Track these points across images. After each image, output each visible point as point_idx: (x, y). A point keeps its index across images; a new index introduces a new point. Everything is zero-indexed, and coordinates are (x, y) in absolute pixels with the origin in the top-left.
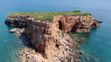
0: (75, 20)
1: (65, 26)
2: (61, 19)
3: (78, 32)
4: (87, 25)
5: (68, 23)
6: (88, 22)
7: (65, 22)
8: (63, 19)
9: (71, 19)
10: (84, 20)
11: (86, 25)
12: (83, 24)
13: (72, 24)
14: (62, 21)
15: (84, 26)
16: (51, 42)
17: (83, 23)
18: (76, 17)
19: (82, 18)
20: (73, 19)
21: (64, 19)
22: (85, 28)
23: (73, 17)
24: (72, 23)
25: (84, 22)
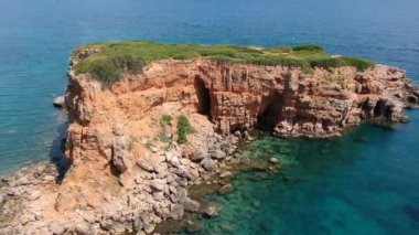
0: (262, 80)
1: (220, 102)
2: (205, 73)
3: (284, 131)
4: (323, 109)
5: (233, 91)
6: (332, 96)
7: (218, 84)
8: (211, 74)
9: (244, 76)
10: (310, 86)
11: (320, 105)
12: (303, 100)
13: (252, 95)
14: (210, 82)
15: (312, 112)
16: (89, 152)
17: (306, 98)
18: (268, 68)
19: (300, 78)
20: (256, 76)
21: (217, 74)
22: (314, 120)
23: (256, 68)
24: (251, 92)
25: (311, 93)
